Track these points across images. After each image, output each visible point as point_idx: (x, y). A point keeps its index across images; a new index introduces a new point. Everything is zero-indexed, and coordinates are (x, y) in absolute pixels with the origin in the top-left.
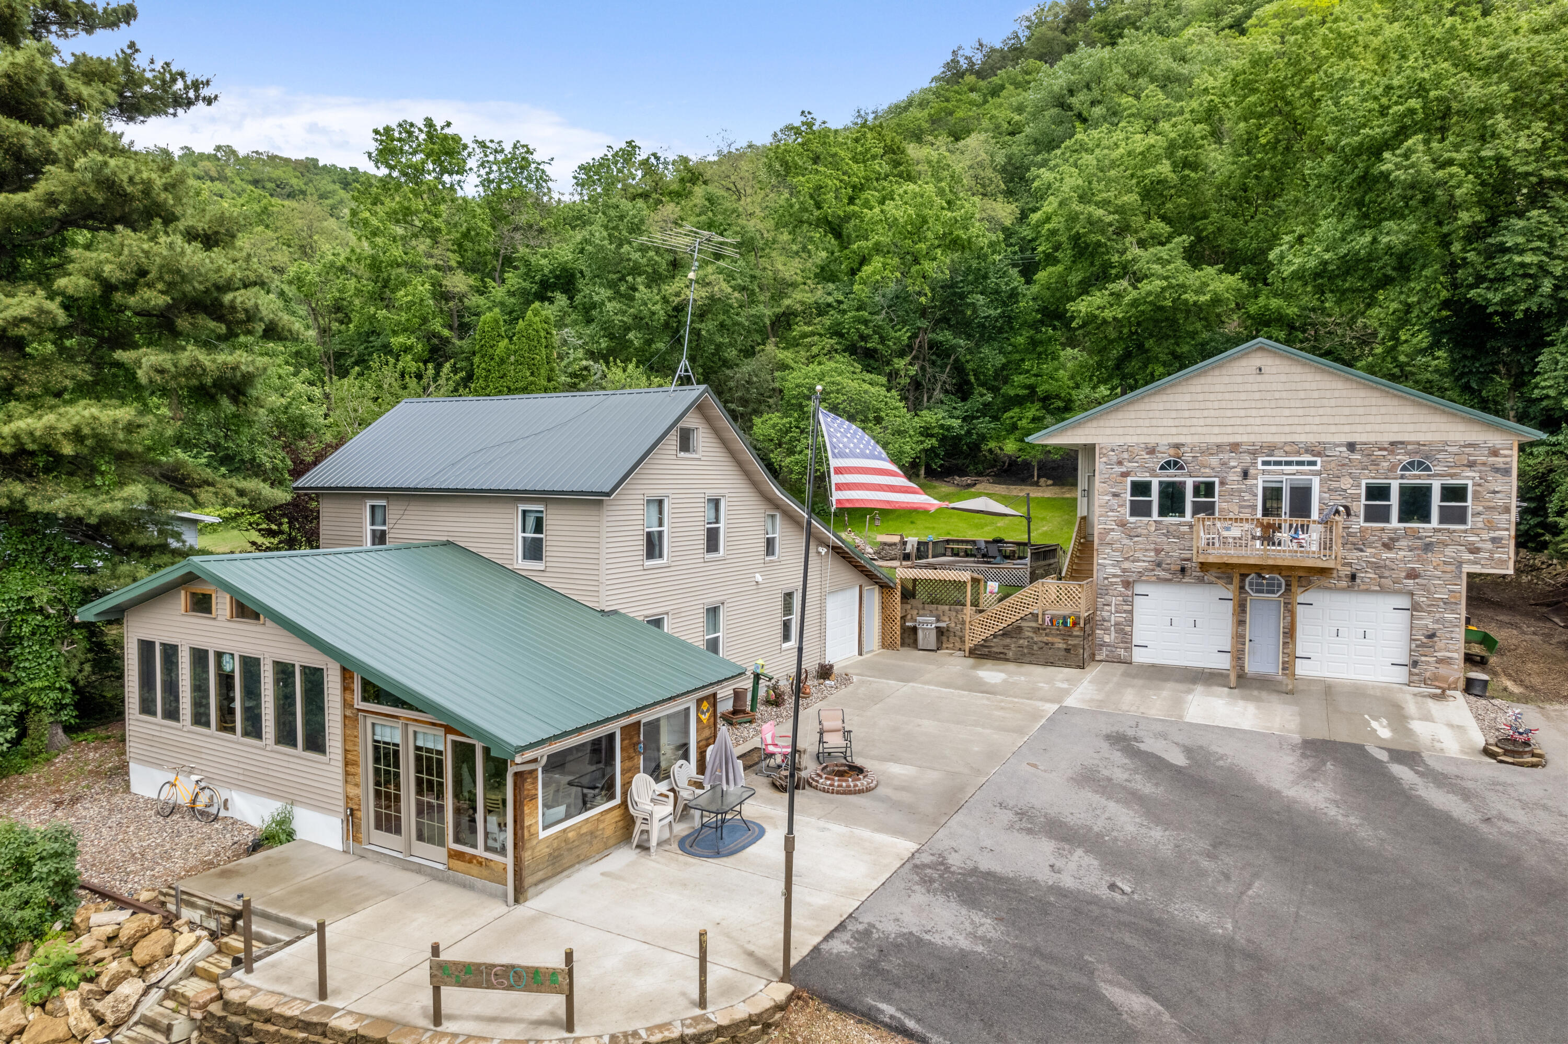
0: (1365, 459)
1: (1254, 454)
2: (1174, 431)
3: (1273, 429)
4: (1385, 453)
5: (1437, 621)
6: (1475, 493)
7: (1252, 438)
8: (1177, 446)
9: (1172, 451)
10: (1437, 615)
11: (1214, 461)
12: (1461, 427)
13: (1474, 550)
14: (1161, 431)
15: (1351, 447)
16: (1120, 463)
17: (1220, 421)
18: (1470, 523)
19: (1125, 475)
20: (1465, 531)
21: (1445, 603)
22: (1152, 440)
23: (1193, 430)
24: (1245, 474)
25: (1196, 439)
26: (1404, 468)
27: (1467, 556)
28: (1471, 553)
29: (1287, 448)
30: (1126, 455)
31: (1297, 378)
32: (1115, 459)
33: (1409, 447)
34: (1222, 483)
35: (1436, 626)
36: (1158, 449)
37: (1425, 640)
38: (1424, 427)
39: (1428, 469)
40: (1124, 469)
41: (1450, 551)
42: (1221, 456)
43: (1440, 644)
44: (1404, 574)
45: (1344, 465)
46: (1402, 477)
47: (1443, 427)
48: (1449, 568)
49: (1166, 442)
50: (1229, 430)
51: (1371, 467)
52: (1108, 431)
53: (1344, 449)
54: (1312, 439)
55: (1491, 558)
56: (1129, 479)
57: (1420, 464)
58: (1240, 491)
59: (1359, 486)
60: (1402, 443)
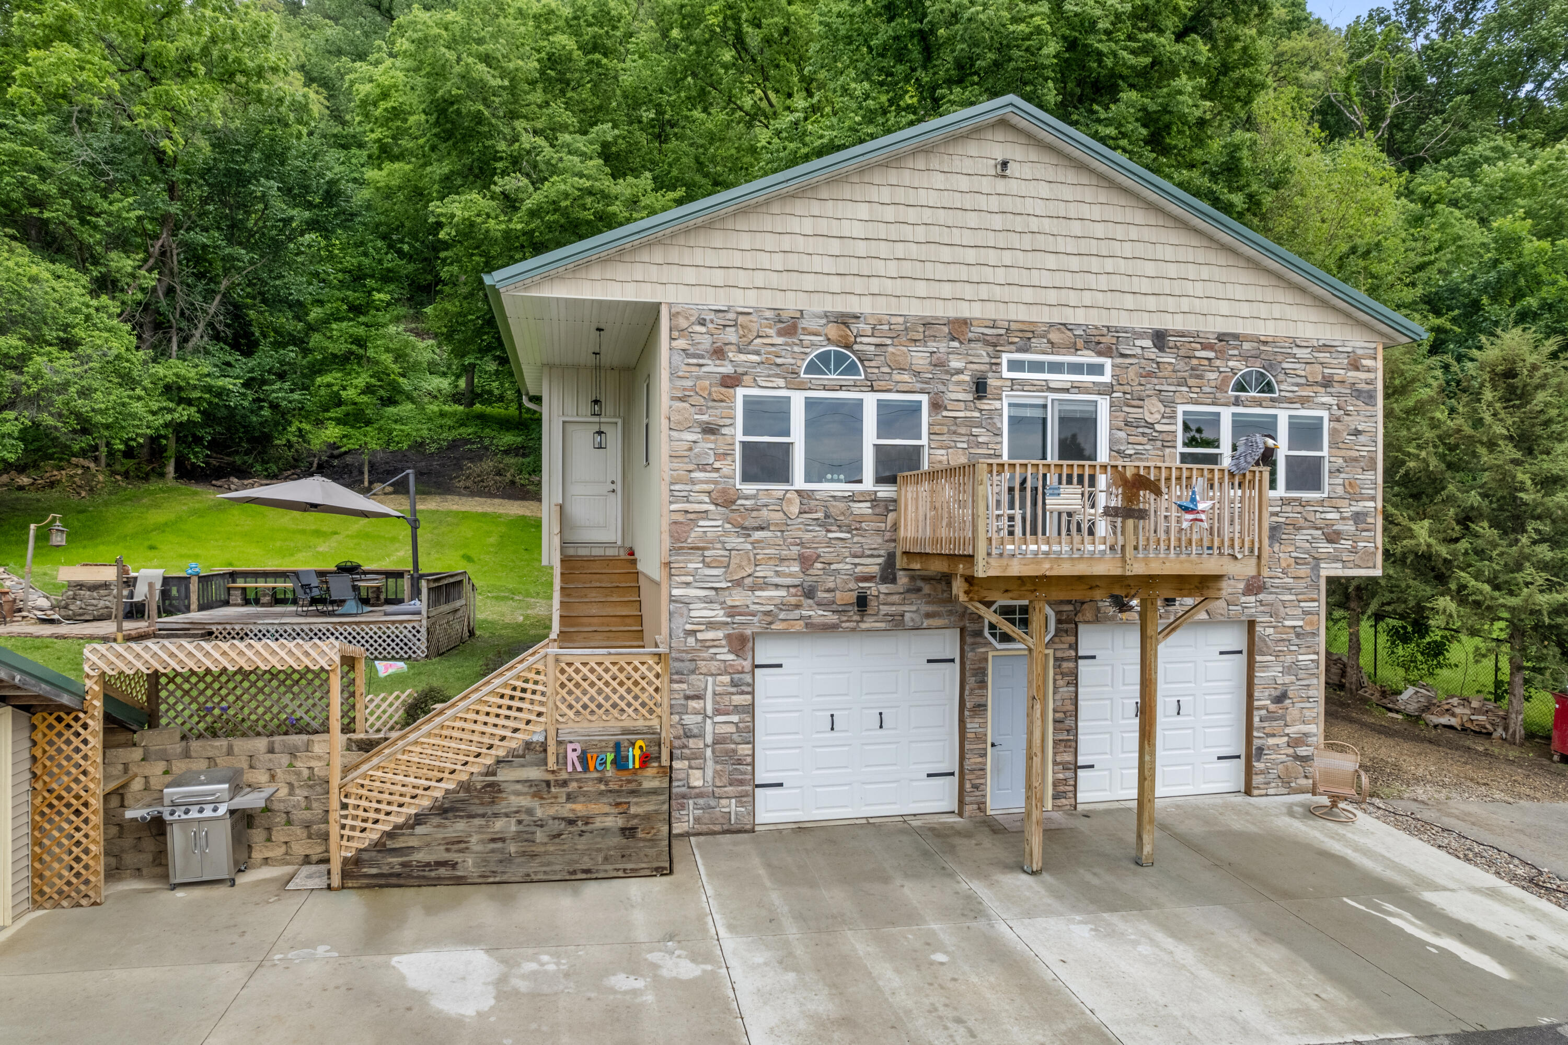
0: (1181, 365)
1: (995, 345)
2: (835, 284)
3: (1028, 295)
4: (1211, 355)
5: (1287, 670)
7: (991, 311)
8: (844, 320)
9: (833, 331)
10: (1289, 659)
11: (919, 357)
12: (1313, 314)
13: (1333, 538)
14: (809, 282)
15: (1160, 338)
16: (719, 353)
17: (930, 270)
18: (1327, 487)
19: (730, 382)
20: (1321, 502)
21: (1298, 636)
22: (790, 303)
23: (875, 285)
24: (980, 388)
25: (882, 307)
26: (1240, 387)
27: (1326, 548)
28: (1330, 541)
29: (1054, 336)
30: (731, 335)
31: (1067, 193)
32: (706, 342)
33: (1246, 346)
34: (936, 406)
35: (1288, 679)
36: (804, 323)
38: (1263, 311)
39: (1269, 388)
40: (728, 369)
41: (1301, 538)
42: (932, 346)
43: (1293, 713)
45: (1150, 375)
46: (1237, 402)
47: (1293, 312)
48: (1304, 571)
49: (818, 309)
50: (947, 290)
51: (1191, 382)
52: (690, 275)
53: (1148, 343)
54: (1095, 319)
55: (1354, 551)
56: (740, 392)
57: (1260, 378)
58: (970, 423)
59: (1173, 417)
60: (1236, 336)
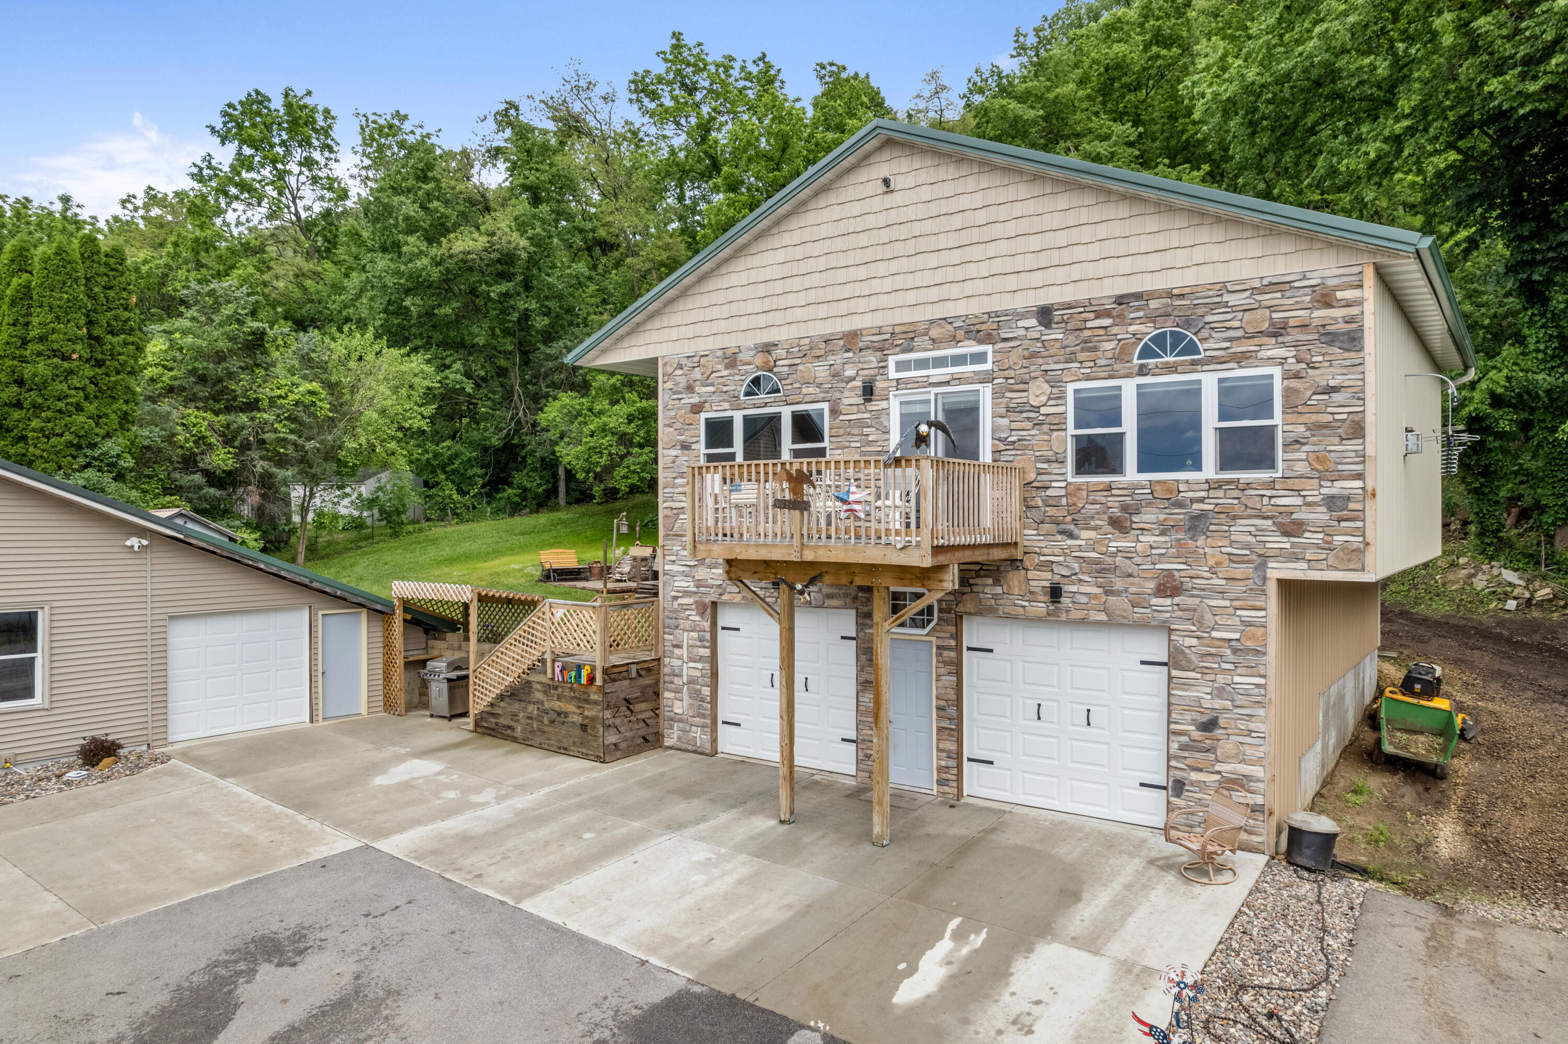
0: (1071, 339)
1: (882, 349)
2: (762, 320)
3: (911, 297)
4: (1106, 322)
5: (1220, 692)
6: (1288, 393)
7: (878, 320)
8: (767, 348)
9: (759, 359)
10: (1221, 679)
11: (821, 371)
12: (1254, 248)
13: (1292, 529)
14: (744, 323)
15: (1045, 315)
16: (690, 389)
17: (830, 294)
18: (1280, 465)
19: (697, 409)
20: (1271, 485)
21: (1235, 651)
22: (731, 342)
23: (790, 315)
24: (868, 391)
25: (793, 333)
26: (1147, 353)
27: (1279, 542)
28: (1286, 534)
29: (934, 333)
30: (697, 374)
31: (948, 189)
32: (683, 381)
33: (1153, 304)
34: (834, 412)
35: (1218, 704)
36: (741, 357)
37: (1197, 735)
38: (1181, 257)
39: (1191, 349)
40: (695, 400)
41: (1242, 530)
42: (831, 359)
43: (1226, 746)
44: (1151, 585)
45: (1033, 355)
46: (1142, 371)
47: (1216, 252)
48: (1241, 570)
49: (751, 344)
50: (843, 308)
51: (1081, 356)
52: (674, 334)
53: (1033, 322)
54: (976, 307)
55: (1328, 547)
56: (703, 416)
57: (1177, 338)
58: (861, 423)
59: (1061, 397)
60: (1138, 296)
